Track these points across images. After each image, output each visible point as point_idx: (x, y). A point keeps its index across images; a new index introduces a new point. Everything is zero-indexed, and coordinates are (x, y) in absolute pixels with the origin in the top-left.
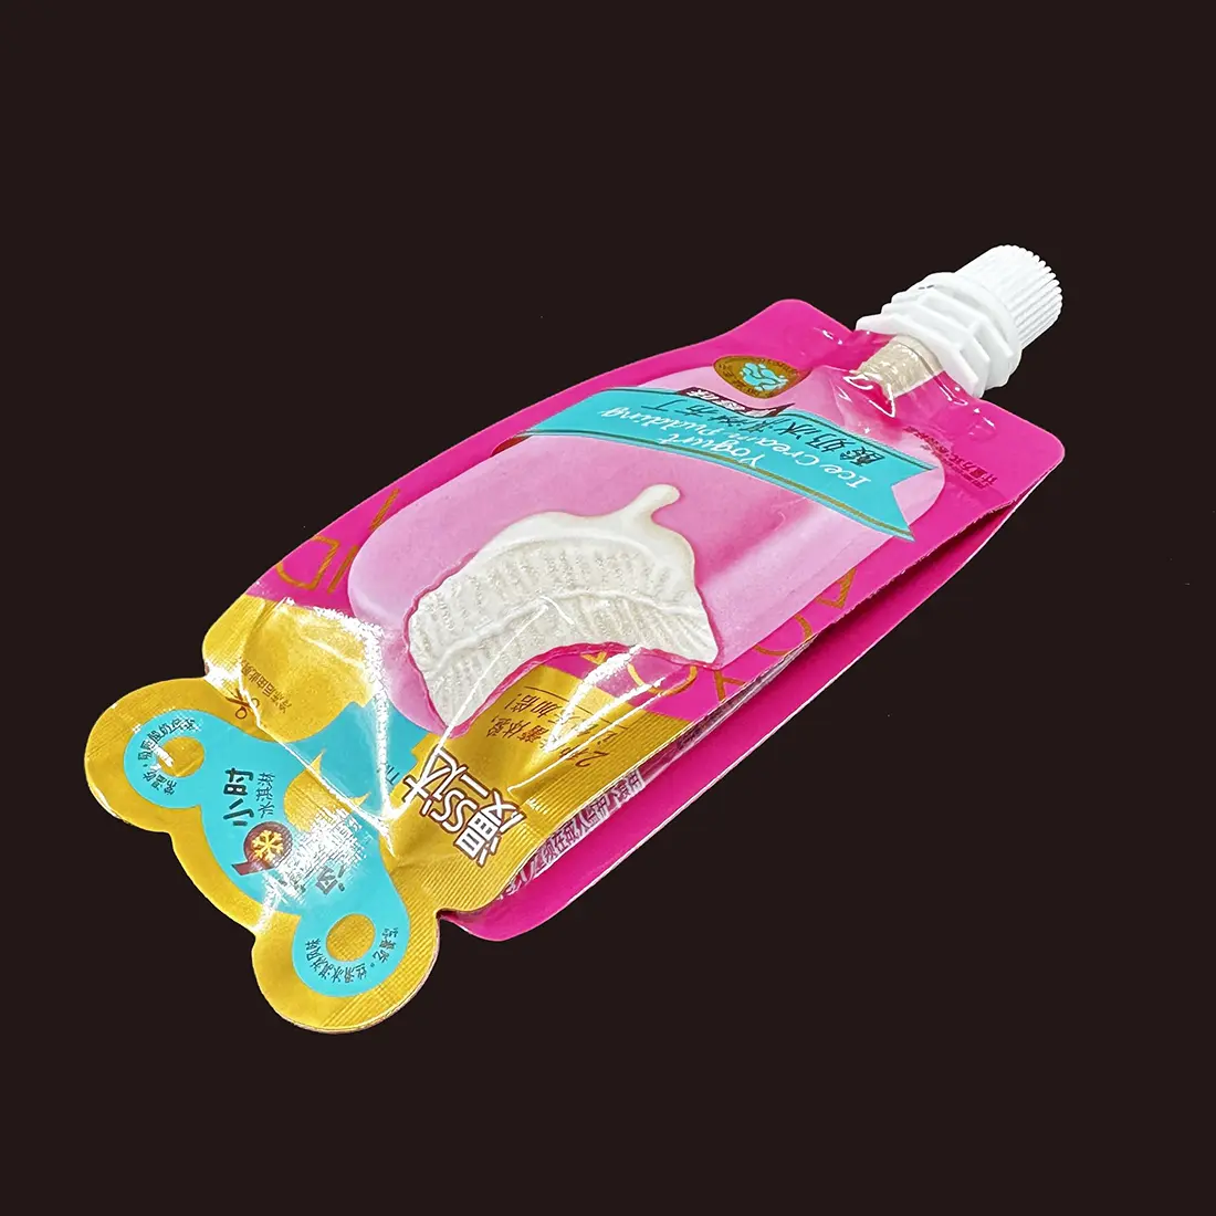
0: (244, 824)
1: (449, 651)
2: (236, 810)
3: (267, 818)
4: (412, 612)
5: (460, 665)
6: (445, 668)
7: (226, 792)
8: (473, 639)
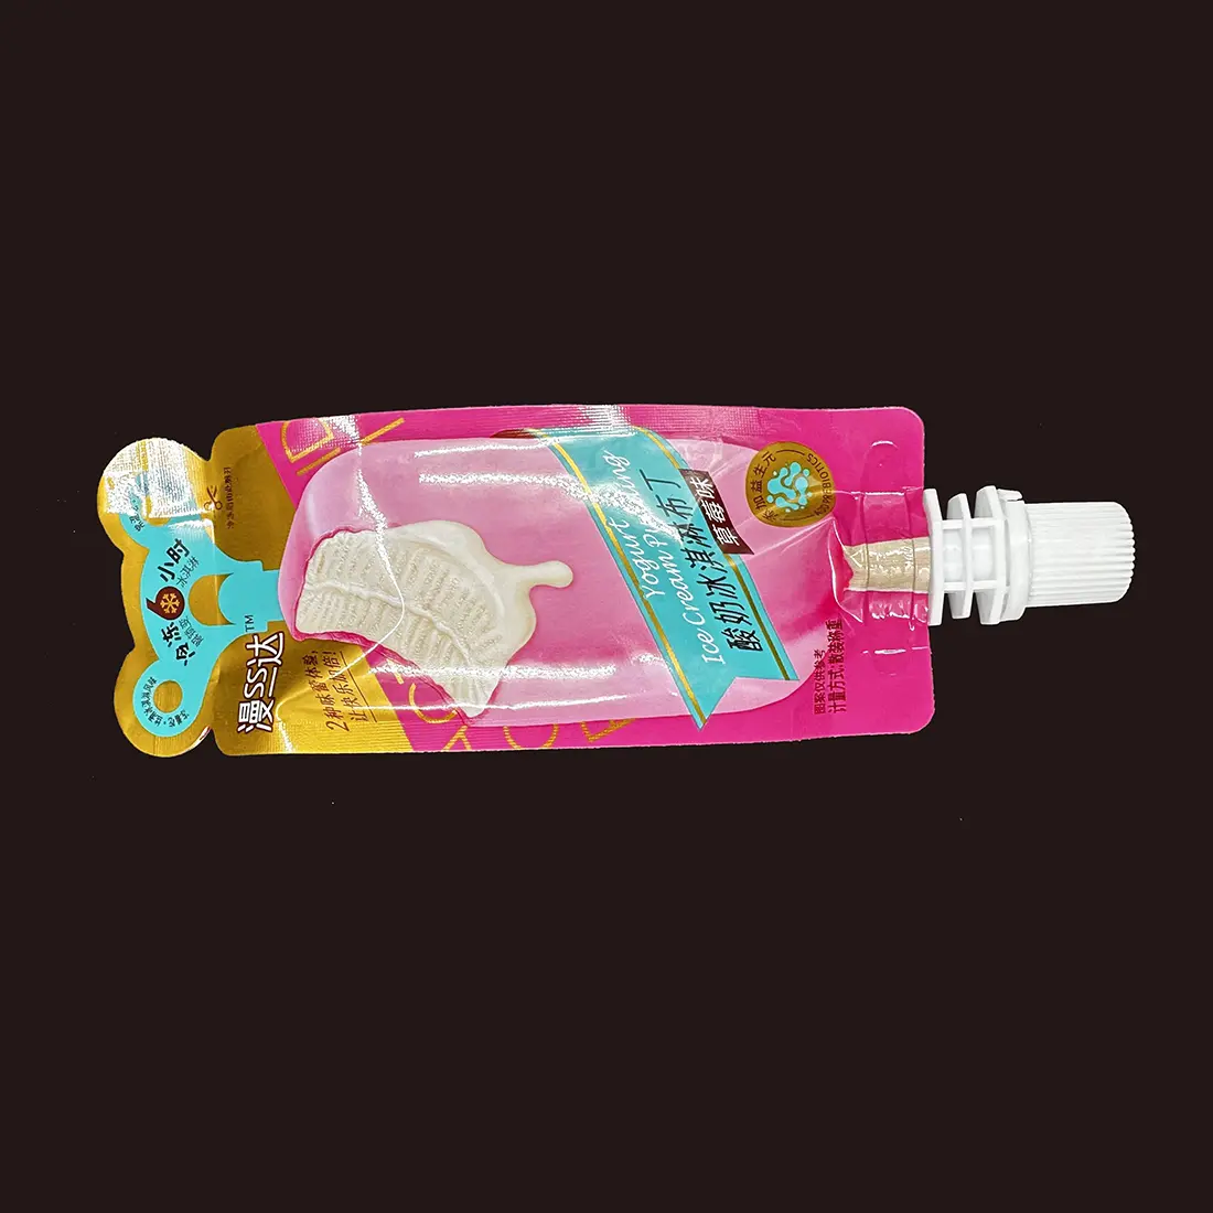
0: (166, 580)
1: (329, 583)
2: (166, 568)
3: (179, 587)
4: (328, 536)
5: (328, 597)
6: (318, 592)
7: (168, 552)
8: (345, 588)
